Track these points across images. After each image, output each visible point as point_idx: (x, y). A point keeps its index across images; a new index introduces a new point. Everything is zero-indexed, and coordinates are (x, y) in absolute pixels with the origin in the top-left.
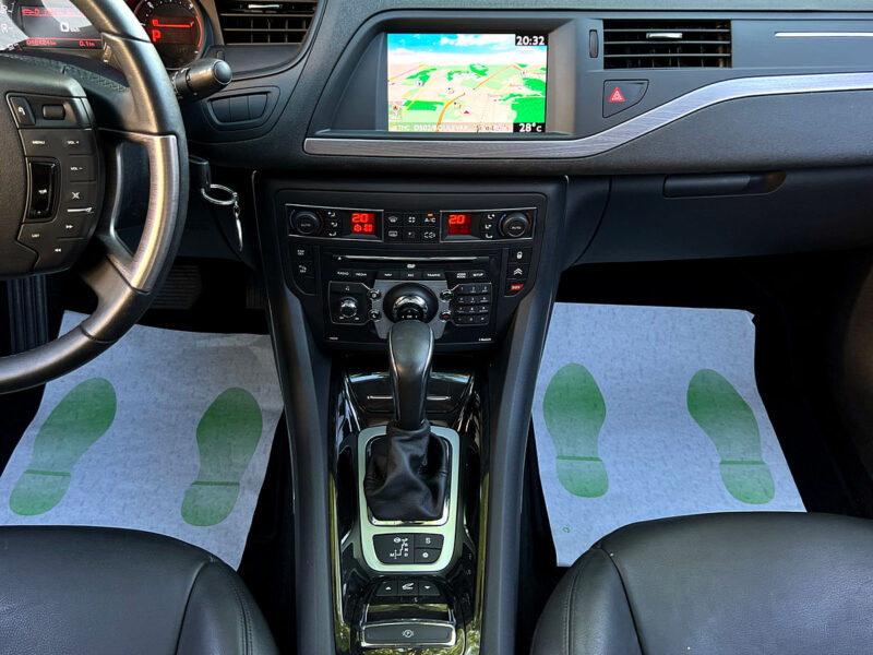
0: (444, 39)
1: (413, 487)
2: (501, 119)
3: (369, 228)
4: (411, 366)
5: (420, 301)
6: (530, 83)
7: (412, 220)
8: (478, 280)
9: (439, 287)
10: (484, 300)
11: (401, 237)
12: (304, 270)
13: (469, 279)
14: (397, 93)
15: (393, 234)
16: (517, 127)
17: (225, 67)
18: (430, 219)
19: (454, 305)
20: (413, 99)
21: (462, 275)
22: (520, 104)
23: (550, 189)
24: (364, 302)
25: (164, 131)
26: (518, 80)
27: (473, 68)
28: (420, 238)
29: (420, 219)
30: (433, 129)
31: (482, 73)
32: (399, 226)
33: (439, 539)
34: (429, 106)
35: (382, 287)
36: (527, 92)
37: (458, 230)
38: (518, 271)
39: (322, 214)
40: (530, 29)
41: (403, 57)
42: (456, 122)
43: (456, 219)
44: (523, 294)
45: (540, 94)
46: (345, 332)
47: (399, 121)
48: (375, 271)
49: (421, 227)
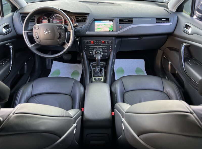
0: (101, 21)
1: (98, 73)
2: (108, 30)
3: (93, 43)
4: (98, 58)
5: (99, 52)
6: (111, 26)
7: (98, 42)
8: (106, 49)
9: (101, 50)
10: (107, 52)
11: (97, 44)
12: (85, 48)
13: (105, 49)
14: (96, 27)
15: (96, 44)
16: (110, 31)
17: (78, 24)
18: (100, 42)
19: (103, 53)
20: (98, 28)
21: (104, 49)
22: (110, 28)
23: (114, 38)
24: (93, 52)
25: (72, 30)
26: (109, 26)
27: (104, 24)
28: (99, 44)
29: (99, 42)
30: (100, 31)
31: (105, 25)
32: (97, 43)
33: (102, 78)
34: (100, 29)
35: (95, 50)
36: (111, 27)
37: (103, 43)
38: (110, 48)
39: (88, 41)
40: (111, 20)
41: (97, 23)
42: (103, 30)
43: (103, 42)
44: (111, 51)
45: (112, 27)
46: (91, 56)
47: (96, 31)
48: (94, 48)
49: (99, 43)
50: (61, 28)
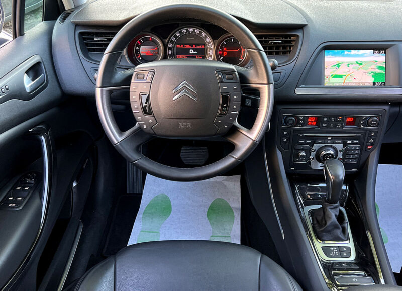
0: (346, 52)
1: (336, 227)
2: (369, 81)
3: (314, 123)
4: (336, 176)
5: (332, 152)
6: (380, 68)
7: (333, 119)
8: (356, 144)
9: (340, 147)
10: (357, 152)
11: (327, 126)
12: (285, 140)
13: (352, 144)
14: (327, 72)
15: (324, 125)
16: (374, 84)
17: (276, 62)
18: (340, 119)
19: (344, 155)
20: (334, 74)
21: (349, 142)
22: (376, 75)
23: (386, 107)
24: (308, 152)
26: (374, 66)
27: (357, 63)
28: (335, 126)
29: (336, 120)
30: (342, 85)
31: (361, 64)
32: (328, 122)
33: (349, 249)
34: (340, 76)
35: (316, 147)
36: (378, 71)
37: (349, 123)
38: (371, 140)
39: (297, 118)
40: (378, 48)
41: (330, 59)
42: (350, 82)
43: (351, 120)
44: (372, 150)
45: (383, 72)
46: (298, 166)
47: (329, 81)
48: (314, 140)
49: (336, 122)
50: (230, 76)
